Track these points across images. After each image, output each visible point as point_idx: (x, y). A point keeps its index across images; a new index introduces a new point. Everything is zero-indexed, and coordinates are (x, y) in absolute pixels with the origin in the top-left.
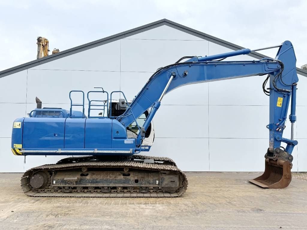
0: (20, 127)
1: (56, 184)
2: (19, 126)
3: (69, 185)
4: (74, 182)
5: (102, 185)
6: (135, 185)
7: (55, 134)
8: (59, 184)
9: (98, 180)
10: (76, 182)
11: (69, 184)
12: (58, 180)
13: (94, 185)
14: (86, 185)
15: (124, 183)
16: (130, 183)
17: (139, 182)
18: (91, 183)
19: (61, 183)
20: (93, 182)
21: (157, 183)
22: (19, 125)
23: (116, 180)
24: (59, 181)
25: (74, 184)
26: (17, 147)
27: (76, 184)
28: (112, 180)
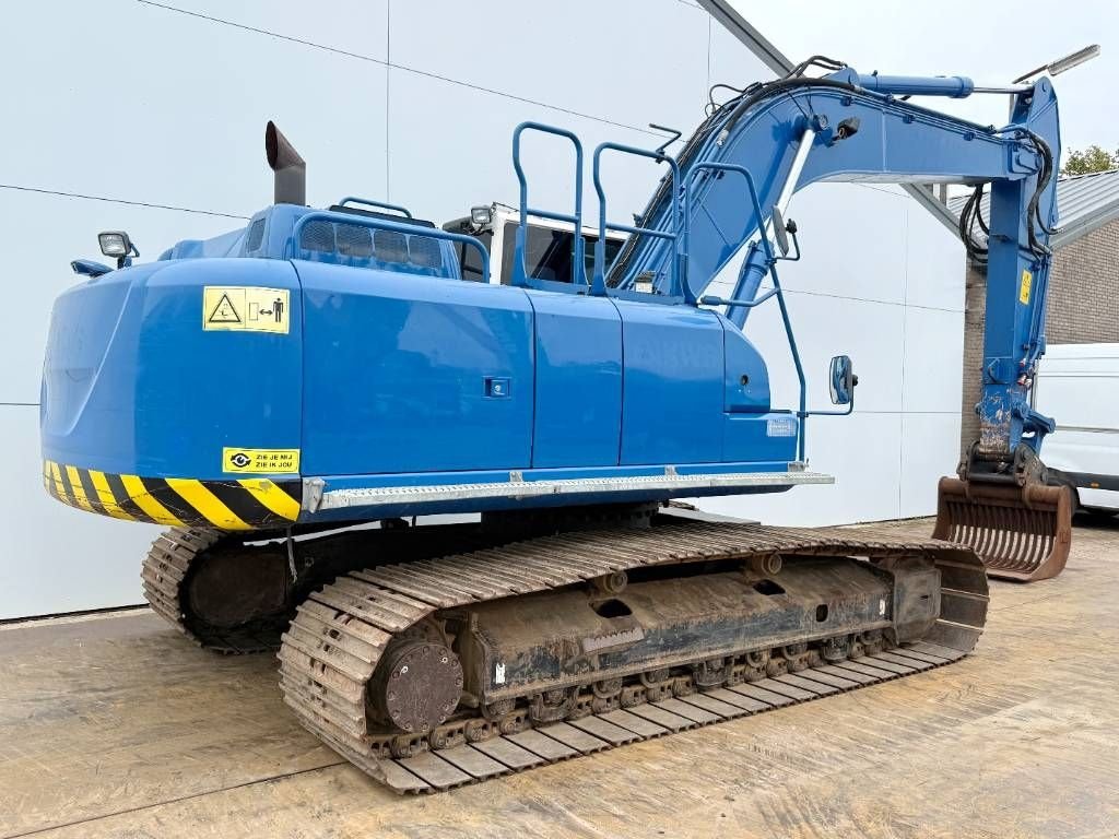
0: (283, 327)
1: (507, 685)
2: (278, 319)
3: (573, 679)
4: (592, 656)
5: (707, 654)
6: (818, 633)
7: (489, 382)
8: (522, 684)
9: (690, 631)
10: (600, 656)
11: (569, 671)
12: (521, 655)
13: (677, 660)
14: (641, 661)
15: (783, 628)
16: (802, 624)
17: (831, 616)
18: (664, 648)
19: (536, 675)
20: (674, 640)
21: (882, 612)
22: (270, 307)
23: (754, 618)
24: (521, 662)
25: (593, 669)
26: (261, 470)
27: (603, 667)
28: (740, 619)
